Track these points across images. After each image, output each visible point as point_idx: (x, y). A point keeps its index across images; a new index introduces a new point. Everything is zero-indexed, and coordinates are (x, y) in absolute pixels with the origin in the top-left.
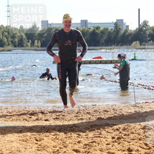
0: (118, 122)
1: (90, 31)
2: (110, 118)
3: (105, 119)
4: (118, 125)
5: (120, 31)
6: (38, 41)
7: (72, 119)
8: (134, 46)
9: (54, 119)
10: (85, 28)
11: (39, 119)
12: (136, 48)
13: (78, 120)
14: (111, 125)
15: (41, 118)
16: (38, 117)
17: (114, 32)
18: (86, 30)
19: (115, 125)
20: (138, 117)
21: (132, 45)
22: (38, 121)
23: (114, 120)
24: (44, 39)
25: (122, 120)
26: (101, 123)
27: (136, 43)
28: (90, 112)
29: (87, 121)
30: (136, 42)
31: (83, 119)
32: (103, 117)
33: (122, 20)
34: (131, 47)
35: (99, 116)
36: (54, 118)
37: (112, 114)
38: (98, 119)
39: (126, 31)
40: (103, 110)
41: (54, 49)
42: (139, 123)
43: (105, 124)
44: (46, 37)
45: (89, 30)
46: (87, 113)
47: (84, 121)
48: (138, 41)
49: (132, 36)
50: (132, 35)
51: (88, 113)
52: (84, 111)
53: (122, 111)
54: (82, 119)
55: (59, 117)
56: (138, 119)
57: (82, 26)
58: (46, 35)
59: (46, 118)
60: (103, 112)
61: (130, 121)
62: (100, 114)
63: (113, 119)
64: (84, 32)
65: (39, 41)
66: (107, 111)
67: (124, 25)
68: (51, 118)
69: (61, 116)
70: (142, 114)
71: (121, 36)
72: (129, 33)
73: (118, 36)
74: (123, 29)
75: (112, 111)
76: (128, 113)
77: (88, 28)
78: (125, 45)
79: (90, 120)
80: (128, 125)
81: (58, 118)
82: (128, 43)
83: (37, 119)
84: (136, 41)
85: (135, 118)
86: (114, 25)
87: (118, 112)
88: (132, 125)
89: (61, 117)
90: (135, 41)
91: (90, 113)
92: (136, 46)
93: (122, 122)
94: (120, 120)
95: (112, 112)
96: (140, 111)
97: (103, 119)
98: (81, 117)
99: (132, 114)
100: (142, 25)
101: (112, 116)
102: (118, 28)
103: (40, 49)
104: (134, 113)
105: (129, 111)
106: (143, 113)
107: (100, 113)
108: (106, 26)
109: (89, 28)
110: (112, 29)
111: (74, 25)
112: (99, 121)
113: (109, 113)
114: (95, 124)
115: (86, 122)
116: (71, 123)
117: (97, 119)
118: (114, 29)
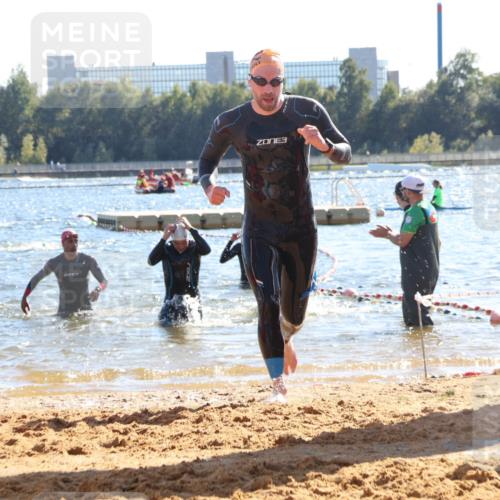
0: (359, 454)
1: (243, 98)
2: (326, 439)
3: (308, 443)
4: (357, 462)
5: (365, 94)
6: (36, 139)
7: (176, 445)
8: (420, 153)
9: (107, 446)
10: (224, 85)
11: (47, 447)
12: (429, 162)
13: (203, 448)
14: (329, 464)
15: (54, 444)
16: (44, 440)
17: (342, 100)
18: (227, 94)
19: (347, 464)
20: (437, 434)
21: (412, 150)
22: (42, 457)
23: (343, 444)
24: (59, 129)
25: (376, 446)
26: (290, 459)
27: (427, 142)
28: (249, 415)
29: (237, 451)
30: (426, 136)
31: (221, 444)
32: (298, 433)
33: (372, 51)
34: (407, 158)
35: (283, 433)
36: (105, 440)
37: (335, 422)
38: (280, 441)
39: (389, 94)
40: (299, 409)
41: (102, 170)
42: (440, 456)
43: (307, 460)
44: (69, 121)
45: (238, 91)
46: (237, 419)
47: (226, 451)
48: (438, 133)
49: (411, 115)
50: (414, 110)
51: (241, 421)
52: (224, 414)
53: (373, 410)
54: (215, 443)
55: (126, 438)
56: (437, 438)
57: (210, 77)
58: (67, 115)
59: (73, 445)
60: (298, 415)
61: (405, 449)
62: (287, 421)
63: (337, 443)
64: (220, 102)
65: (41, 140)
66: (316, 412)
67: (382, 69)
68: (95, 441)
69: (133, 435)
70: (451, 421)
71: (369, 116)
72: (400, 100)
73: (358, 116)
74: (375, 85)
75: (334, 411)
76: (395, 416)
77: (234, 84)
78: (385, 152)
79: (248, 447)
80: (396, 463)
81: (123, 443)
82: (395, 144)
83: (39, 449)
84: (429, 133)
85: (425, 437)
86: (341, 69)
87: (356, 416)
88: (415, 463)
89: (133, 438)
90: (423, 134)
91: (249, 420)
92: (429, 154)
93: (373, 452)
94: (366, 446)
95: (336, 414)
96: (444, 409)
97: (301, 441)
98: (213, 437)
99: (413, 421)
100: (451, 68)
101: (336, 429)
102: (357, 82)
103: (42, 169)
104: (422, 418)
105: (402, 409)
106: (456, 416)
107: (287, 418)
108: (307, 76)
109: (238, 82)
110: (331, 88)
111: (179, 72)
112: (284, 452)
113: (322, 418)
114: (267, 460)
115: (233, 454)
116: (173, 459)
117: (277, 442)
118: (339, 85)
